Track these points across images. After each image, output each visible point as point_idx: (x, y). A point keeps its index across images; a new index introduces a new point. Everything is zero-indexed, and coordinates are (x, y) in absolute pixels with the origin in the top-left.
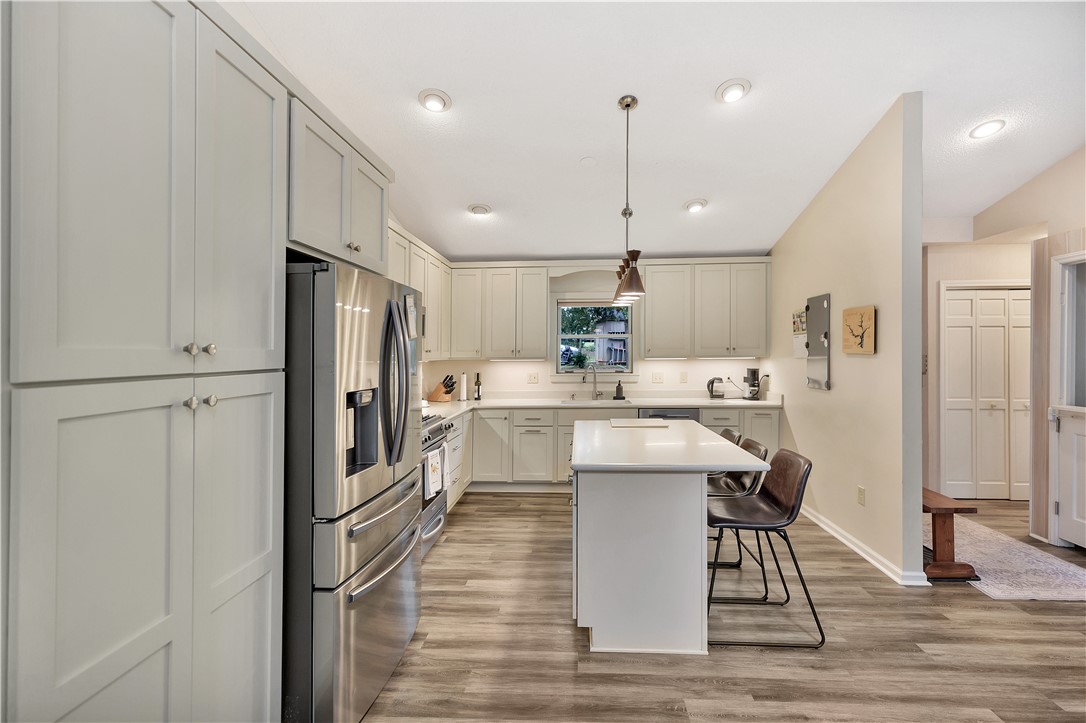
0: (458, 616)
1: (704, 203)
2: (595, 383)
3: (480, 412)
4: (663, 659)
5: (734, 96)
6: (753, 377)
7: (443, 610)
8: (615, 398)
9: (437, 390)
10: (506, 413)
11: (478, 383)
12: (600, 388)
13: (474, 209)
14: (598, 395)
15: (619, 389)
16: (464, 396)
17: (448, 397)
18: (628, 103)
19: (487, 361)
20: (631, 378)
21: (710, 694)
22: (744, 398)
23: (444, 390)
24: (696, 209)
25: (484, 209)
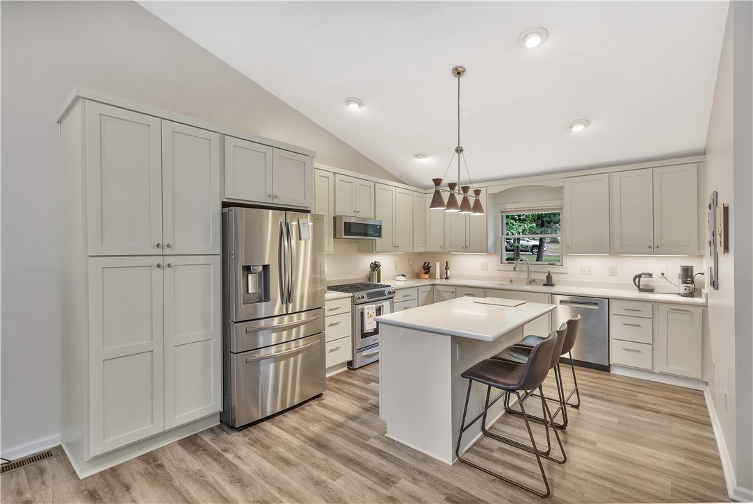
0: (346, 397)
1: (586, 122)
2: (529, 272)
3: (437, 287)
4: (419, 456)
5: (533, 42)
6: (687, 274)
7: (344, 392)
8: (544, 285)
9: (420, 271)
10: (453, 289)
11: (447, 268)
12: (533, 276)
13: (417, 156)
14: (532, 282)
15: (549, 277)
16: (438, 276)
17: (427, 276)
18: (458, 72)
19: (449, 253)
20: (561, 270)
21: (422, 484)
22: (679, 294)
23: (423, 271)
24: (578, 129)
25: (424, 155)
